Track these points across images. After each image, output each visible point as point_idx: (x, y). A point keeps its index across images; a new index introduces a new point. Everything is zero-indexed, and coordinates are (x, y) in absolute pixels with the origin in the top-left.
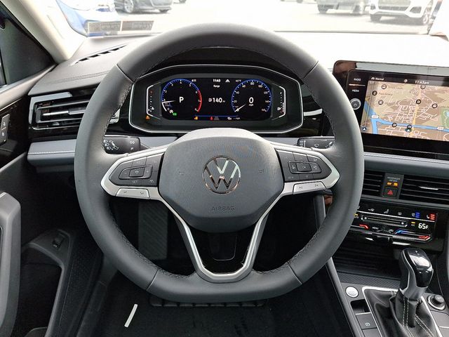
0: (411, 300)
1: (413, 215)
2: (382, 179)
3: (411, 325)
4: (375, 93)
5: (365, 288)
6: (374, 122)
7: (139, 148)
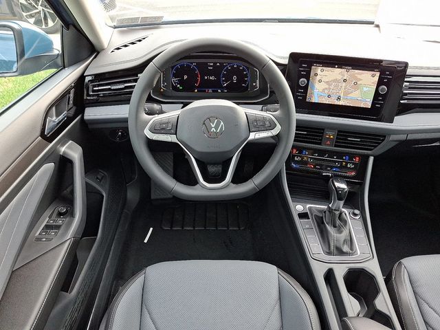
0: (335, 210)
1: (344, 158)
2: (323, 133)
3: (335, 226)
4: (316, 75)
5: (308, 206)
6: (315, 94)
7: (161, 112)
